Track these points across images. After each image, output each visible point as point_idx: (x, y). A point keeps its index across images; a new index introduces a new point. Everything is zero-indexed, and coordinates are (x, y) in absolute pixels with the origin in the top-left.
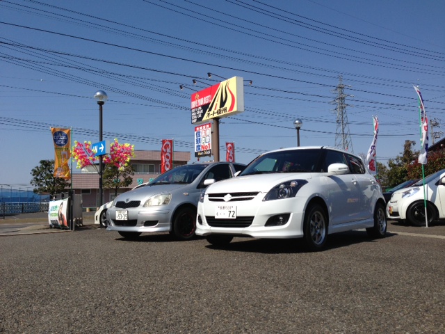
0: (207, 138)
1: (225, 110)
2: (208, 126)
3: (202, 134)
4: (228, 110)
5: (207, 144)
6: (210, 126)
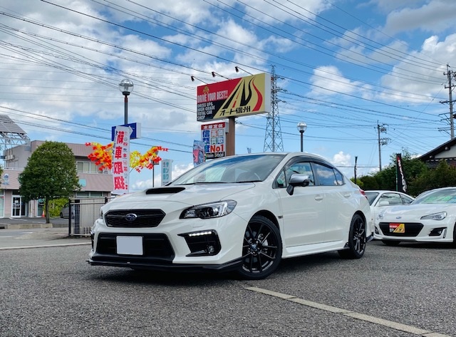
0: (219, 139)
1: (249, 109)
2: (221, 125)
3: (213, 133)
4: (252, 109)
5: (219, 145)
6: (224, 126)
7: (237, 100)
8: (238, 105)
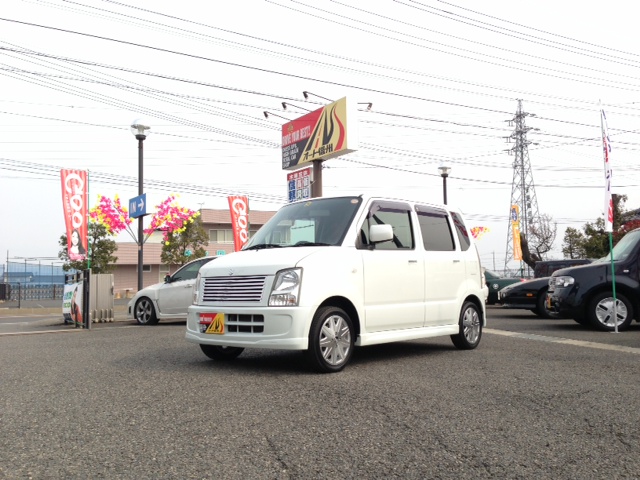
0: (305, 191)
1: (330, 148)
2: (306, 172)
3: (298, 184)
4: (334, 148)
6: (309, 173)
7: (320, 137)
8: (320, 145)
